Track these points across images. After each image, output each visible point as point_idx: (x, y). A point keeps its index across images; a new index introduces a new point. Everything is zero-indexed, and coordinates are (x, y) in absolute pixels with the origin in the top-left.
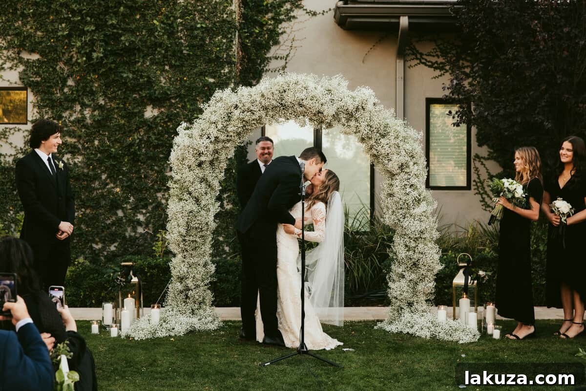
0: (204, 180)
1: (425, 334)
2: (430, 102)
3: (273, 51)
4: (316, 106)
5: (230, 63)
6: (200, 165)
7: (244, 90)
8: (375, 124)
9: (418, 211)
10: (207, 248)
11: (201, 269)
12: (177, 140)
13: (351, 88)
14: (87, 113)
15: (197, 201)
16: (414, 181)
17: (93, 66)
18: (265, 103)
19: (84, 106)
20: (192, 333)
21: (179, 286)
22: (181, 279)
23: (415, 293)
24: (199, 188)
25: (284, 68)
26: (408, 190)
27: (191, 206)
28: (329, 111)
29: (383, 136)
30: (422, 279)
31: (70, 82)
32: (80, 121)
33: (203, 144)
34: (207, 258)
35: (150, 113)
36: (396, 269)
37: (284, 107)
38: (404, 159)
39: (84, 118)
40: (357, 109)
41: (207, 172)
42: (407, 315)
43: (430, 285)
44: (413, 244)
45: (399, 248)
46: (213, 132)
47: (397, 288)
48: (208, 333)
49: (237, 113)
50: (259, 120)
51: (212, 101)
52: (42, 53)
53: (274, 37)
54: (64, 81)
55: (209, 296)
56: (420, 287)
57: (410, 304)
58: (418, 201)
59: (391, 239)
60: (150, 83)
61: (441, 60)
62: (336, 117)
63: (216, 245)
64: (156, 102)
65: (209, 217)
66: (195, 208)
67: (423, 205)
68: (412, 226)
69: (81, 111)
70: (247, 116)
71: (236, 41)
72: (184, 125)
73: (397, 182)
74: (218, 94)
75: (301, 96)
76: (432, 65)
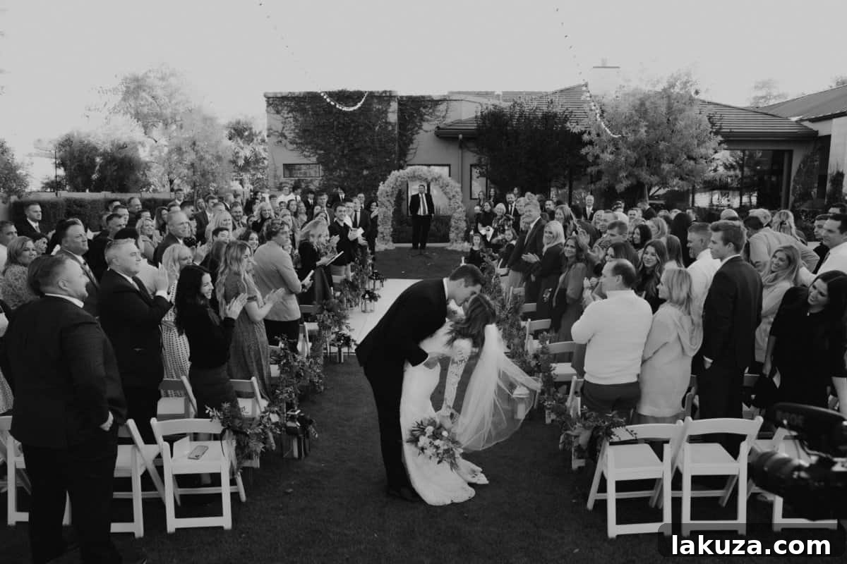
0: (389, 201)
1: (460, 250)
2: (471, 166)
3: (411, 146)
4: (425, 177)
5: (395, 153)
6: (387, 196)
7: (401, 171)
8: (445, 182)
9: (458, 211)
10: (390, 223)
11: (388, 230)
12: (380, 188)
14: (342, 173)
15: (387, 207)
17: (344, 156)
18: (409, 175)
19: (340, 170)
20: (386, 250)
21: (381, 236)
22: (382, 233)
23: (457, 237)
24: (388, 204)
25: (415, 153)
26: (456, 204)
27: (384, 209)
28: (430, 178)
29: (447, 186)
30: (460, 232)
31: (336, 161)
32: (339, 177)
33: (389, 189)
34: (390, 226)
35: (365, 172)
36: (452, 229)
37: (415, 177)
38: (454, 193)
39: (341, 175)
41: (390, 198)
42: (455, 244)
43: (462, 235)
44: (457, 221)
45: (453, 223)
46: (392, 185)
47: (452, 236)
48: (390, 250)
49: (399, 179)
50: (407, 181)
51: (391, 175)
52: (325, 151)
53: (411, 141)
54: (333, 161)
55: (391, 239)
56: (459, 235)
57: (456, 241)
58: (459, 207)
59: (450, 220)
60: (365, 162)
61: (476, 149)
62: (432, 180)
63: (392, 222)
64: (367, 168)
65: (390, 213)
66: (386, 210)
67: (460, 209)
68: (456, 215)
69: (340, 173)
71: (397, 145)
72: (382, 182)
73: (452, 201)
74: (393, 172)
75: (420, 173)
76: (472, 151)
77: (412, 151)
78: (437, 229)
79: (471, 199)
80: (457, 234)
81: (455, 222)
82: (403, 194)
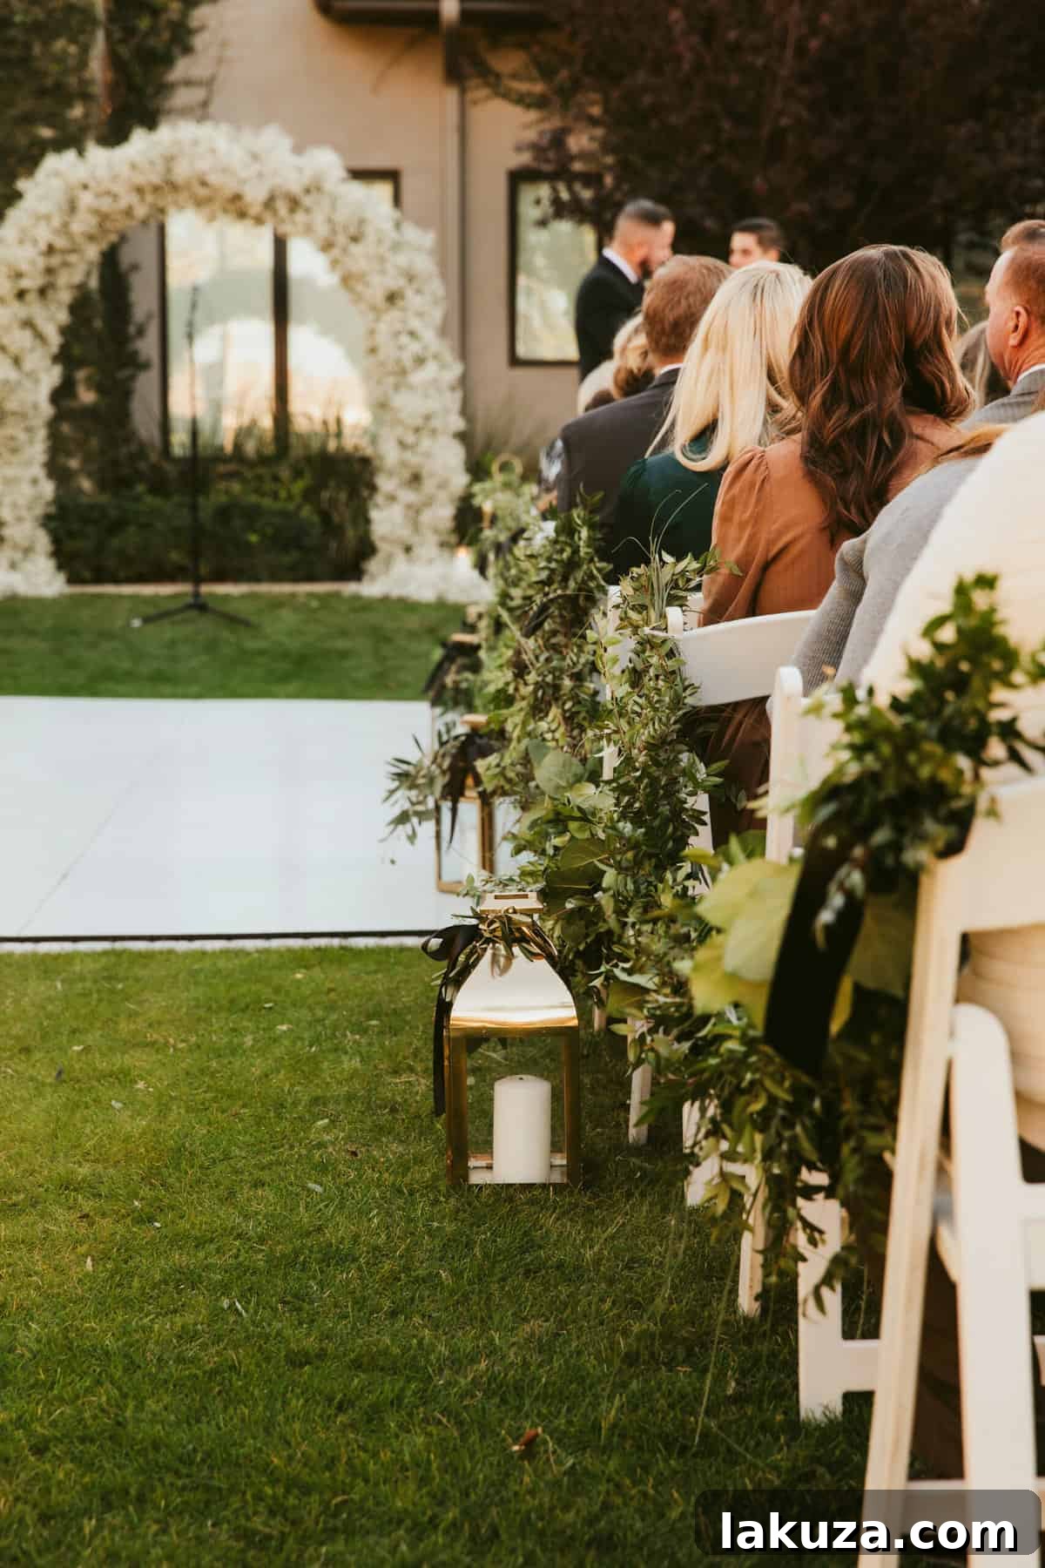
1: (427, 595)
2: (518, 175)
3: (181, 69)
4: (230, 187)
5: (86, 97)
6: (20, 295)
7: (97, 154)
8: (341, 217)
9: (419, 377)
10: (37, 453)
11: (26, 488)
13: (298, 149)
16: (415, 324)
18: (140, 179)
23: (416, 526)
25: (205, 104)
26: (405, 339)
28: (255, 194)
29: (355, 239)
30: (429, 503)
37: (174, 187)
38: (394, 281)
40: (308, 191)
41: (35, 309)
44: (410, 439)
46: (44, 235)
49: (86, 198)
51: (40, 174)
53: (181, 38)
56: (426, 517)
57: (408, 549)
58: (420, 361)
65: (39, 395)
67: (429, 367)
70: (106, 205)
74: (52, 162)
75: (203, 165)
76: (522, 100)
77: (182, 97)
78: (325, 517)
79: (515, 361)
80: (414, 511)
81: (402, 445)
82: (141, 332)
